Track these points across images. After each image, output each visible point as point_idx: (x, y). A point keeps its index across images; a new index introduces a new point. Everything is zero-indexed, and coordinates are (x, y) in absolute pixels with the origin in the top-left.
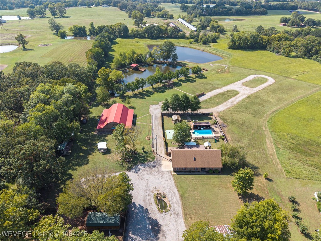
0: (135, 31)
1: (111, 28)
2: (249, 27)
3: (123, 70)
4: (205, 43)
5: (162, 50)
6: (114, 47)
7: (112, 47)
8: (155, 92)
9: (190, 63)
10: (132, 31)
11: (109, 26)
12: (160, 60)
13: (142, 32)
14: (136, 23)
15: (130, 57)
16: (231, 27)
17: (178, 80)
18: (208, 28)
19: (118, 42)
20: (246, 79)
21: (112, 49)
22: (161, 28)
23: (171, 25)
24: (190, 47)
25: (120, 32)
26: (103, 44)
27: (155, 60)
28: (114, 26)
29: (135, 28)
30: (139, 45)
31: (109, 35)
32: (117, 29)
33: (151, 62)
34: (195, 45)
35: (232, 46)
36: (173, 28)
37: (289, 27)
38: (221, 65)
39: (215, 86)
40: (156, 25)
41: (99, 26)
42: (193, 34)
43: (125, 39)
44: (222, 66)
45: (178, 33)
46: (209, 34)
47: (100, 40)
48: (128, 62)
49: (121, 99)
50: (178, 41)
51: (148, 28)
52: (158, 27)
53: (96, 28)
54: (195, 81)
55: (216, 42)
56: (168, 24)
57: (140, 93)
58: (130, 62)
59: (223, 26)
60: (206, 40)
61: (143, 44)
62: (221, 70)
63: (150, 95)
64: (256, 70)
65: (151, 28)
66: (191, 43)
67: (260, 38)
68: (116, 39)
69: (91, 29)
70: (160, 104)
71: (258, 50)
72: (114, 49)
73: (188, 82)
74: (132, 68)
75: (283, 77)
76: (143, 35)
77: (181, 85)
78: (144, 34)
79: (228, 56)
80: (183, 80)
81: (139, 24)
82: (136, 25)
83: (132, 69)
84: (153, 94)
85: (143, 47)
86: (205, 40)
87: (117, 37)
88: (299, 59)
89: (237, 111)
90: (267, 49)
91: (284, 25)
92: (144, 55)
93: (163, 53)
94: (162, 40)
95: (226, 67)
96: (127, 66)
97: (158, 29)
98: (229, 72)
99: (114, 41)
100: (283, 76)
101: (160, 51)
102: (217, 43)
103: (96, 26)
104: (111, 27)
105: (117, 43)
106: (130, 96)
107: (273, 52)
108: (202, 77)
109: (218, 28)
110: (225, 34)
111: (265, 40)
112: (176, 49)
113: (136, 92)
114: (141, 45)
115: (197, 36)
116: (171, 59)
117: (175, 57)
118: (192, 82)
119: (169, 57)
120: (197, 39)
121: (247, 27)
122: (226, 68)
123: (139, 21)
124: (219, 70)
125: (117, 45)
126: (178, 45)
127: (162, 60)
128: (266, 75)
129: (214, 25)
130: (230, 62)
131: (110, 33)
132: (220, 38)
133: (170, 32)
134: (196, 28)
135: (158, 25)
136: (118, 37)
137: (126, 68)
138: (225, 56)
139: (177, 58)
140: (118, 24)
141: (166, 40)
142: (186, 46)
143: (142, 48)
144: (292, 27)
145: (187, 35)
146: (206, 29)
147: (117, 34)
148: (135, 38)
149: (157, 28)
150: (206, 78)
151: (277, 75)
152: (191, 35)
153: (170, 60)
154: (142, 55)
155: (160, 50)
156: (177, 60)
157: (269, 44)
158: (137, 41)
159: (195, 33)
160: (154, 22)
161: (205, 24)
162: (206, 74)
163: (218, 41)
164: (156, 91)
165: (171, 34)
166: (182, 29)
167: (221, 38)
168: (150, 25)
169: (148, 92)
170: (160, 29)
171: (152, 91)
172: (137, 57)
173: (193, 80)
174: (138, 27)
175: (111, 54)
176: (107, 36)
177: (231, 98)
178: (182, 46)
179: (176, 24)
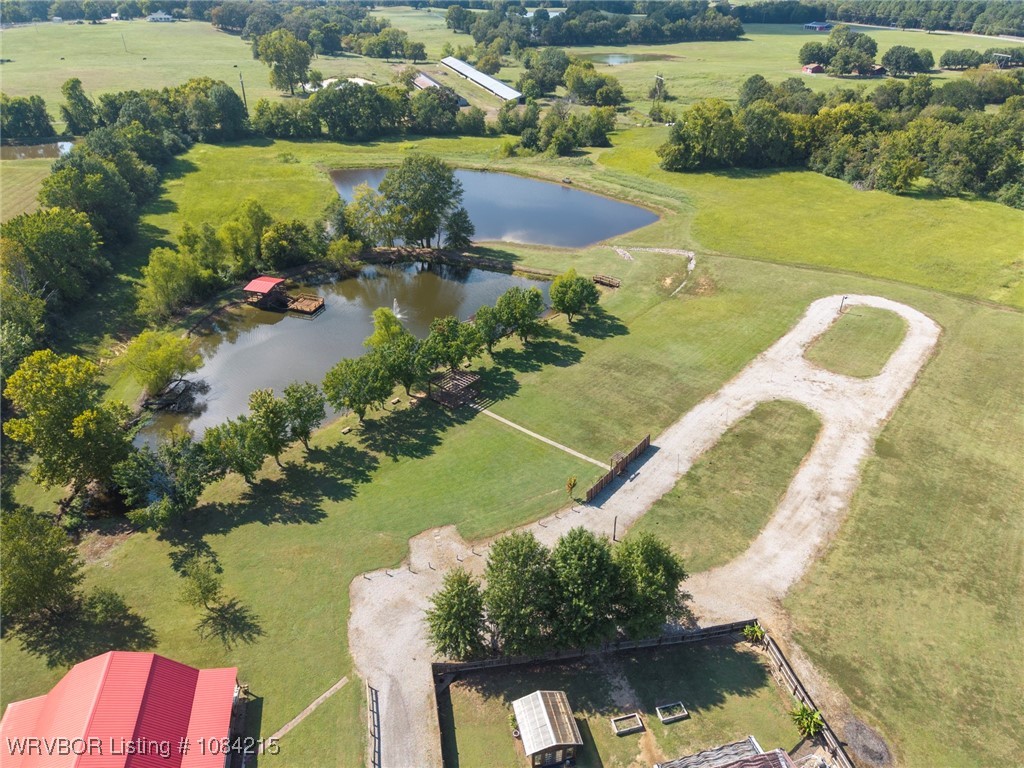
0: (272, 111)
1: (167, 102)
2: (703, 80)
3: (208, 312)
4: (567, 149)
5: (396, 199)
6: (176, 189)
7: (164, 191)
8: (381, 456)
9: (531, 247)
10: (261, 112)
11: (157, 93)
12: (392, 245)
13: (304, 114)
14: (280, 76)
15: (240, 242)
16: (638, 82)
17: (493, 354)
18: (560, 91)
19: (198, 163)
20: (804, 320)
21: (165, 197)
22: (384, 94)
23: (423, 82)
24: (514, 172)
25: (206, 118)
26: (97, 185)
27: (367, 246)
28: (177, 91)
29: (275, 97)
30: (294, 174)
31: (145, 137)
32: (190, 105)
33: (347, 262)
34: (530, 160)
35: (676, 159)
36: (433, 95)
37: (836, 76)
38: (664, 251)
39: (685, 378)
40: (361, 82)
41: (107, 96)
42: (511, 114)
43: (232, 146)
44: (671, 257)
45: (454, 114)
46: (573, 112)
47: (80, 166)
48: (232, 269)
49: (167, 547)
50: (458, 146)
51: (327, 98)
52: (371, 90)
53: (97, 103)
54: (576, 356)
55: (606, 144)
56: (410, 81)
57: (291, 470)
58: (245, 264)
59: (615, 82)
60: (570, 136)
61: (313, 167)
62: (674, 281)
63: (348, 481)
64: (820, 269)
65: (342, 96)
66: (512, 152)
67: (780, 121)
68: (189, 146)
69: (69, 109)
70: (414, 559)
71: (777, 172)
72: (174, 199)
73: (544, 367)
74: (255, 300)
75: (955, 300)
76: (309, 127)
77: (514, 388)
78: (314, 124)
79: (677, 203)
80: (519, 356)
81: (292, 82)
82: (279, 87)
83: (251, 304)
84: (371, 473)
85: (312, 179)
86: (566, 139)
87: (196, 140)
88: (950, 200)
89: (880, 578)
90: (810, 165)
91: (815, 71)
92: (310, 226)
93: (404, 212)
94: (393, 145)
95: (689, 260)
96: (230, 286)
97: (370, 101)
98: (715, 288)
99: (179, 158)
100: (954, 295)
101: (389, 203)
102: (610, 146)
103: (95, 95)
104: (165, 96)
105: (191, 168)
106: (231, 506)
107: (838, 177)
108: (602, 326)
109: (600, 90)
110: (628, 109)
111: (801, 129)
112: (462, 191)
113: (271, 469)
114: (301, 172)
115: (530, 122)
116: (444, 236)
117: (461, 228)
118: (565, 364)
119: (434, 229)
120: (531, 134)
121: (693, 81)
122: (691, 266)
123: (290, 70)
124: (668, 281)
125: (190, 176)
126: (462, 162)
127: (400, 243)
128: (880, 294)
129: (583, 76)
130: (698, 234)
131: (151, 124)
132: (615, 127)
133: (419, 109)
134: (519, 88)
135: (371, 83)
136: (200, 138)
137: (224, 303)
138: (667, 205)
139: (470, 230)
140: (194, 85)
141: (408, 144)
142: (496, 166)
143: (306, 187)
144: (844, 77)
145: (492, 119)
146: (553, 93)
147: (193, 126)
148: (279, 143)
149: (367, 96)
150: (622, 330)
151: (923, 288)
152: (505, 121)
153: (440, 241)
154: (299, 228)
155: (389, 198)
156: (471, 238)
157: (817, 144)
158: (284, 155)
159: (522, 110)
160: (353, 72)
161: (549, 75)
162: (616, 307)
163: (614, 140)
164: (384, 447)
165: (428, 120)
166: (463, 94)
167: (621, 127)
168: (337, 85)
169: (339, 456)
170: (379, 98)
171: (361, 448)
172: (274, 240)
173: (564, 349)
174: (290, 92)
175: (154, 229)
176: (140, 137)
177: (797, 462)
178: (477, 169)
179: (440, 78)
